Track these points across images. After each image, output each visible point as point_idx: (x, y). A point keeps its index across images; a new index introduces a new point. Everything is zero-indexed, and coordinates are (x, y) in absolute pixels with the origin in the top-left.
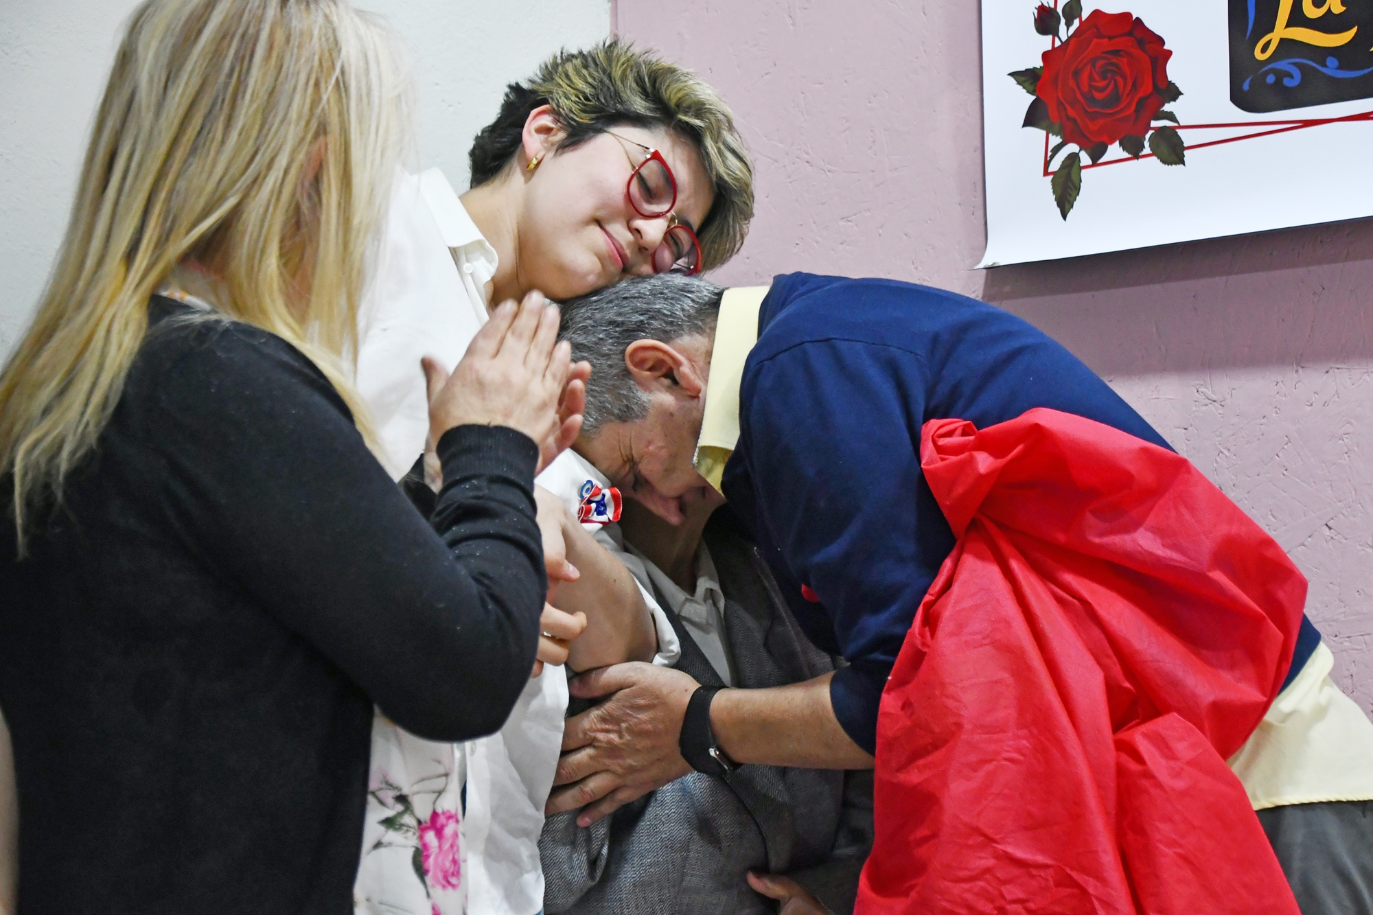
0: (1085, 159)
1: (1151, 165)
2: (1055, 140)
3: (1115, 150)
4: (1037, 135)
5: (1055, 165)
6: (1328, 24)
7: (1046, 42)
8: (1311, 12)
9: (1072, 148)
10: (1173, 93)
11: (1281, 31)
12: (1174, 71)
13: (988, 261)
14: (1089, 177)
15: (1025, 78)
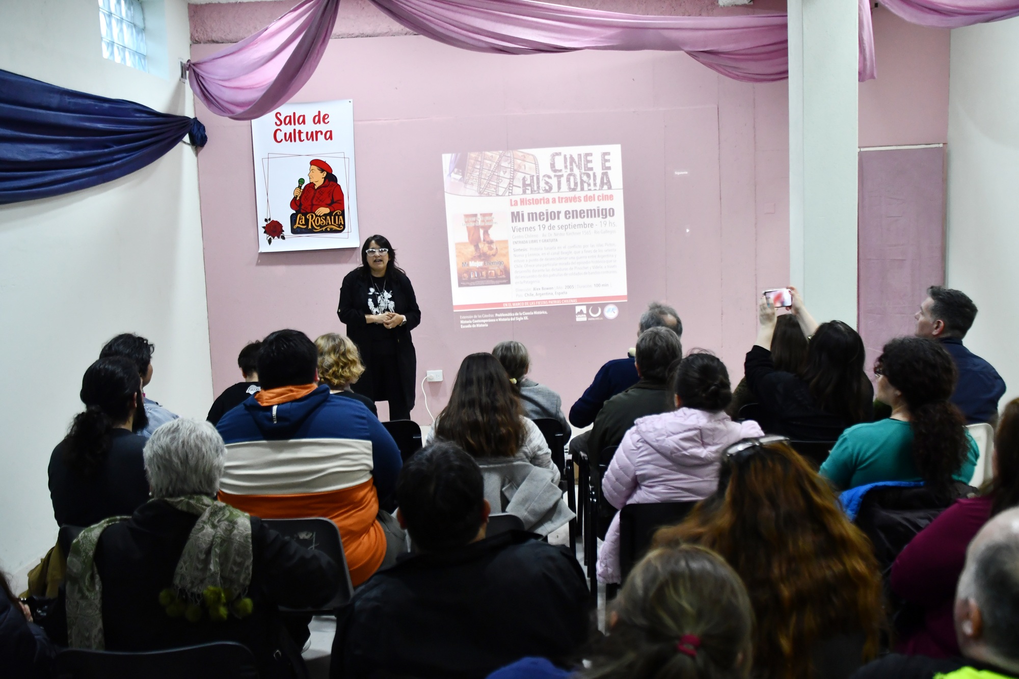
0: (272, 238)
1: (281, 239)
2: (268, 236)
3: (276, 237)
4: (266, 235)
5: (268, 239)
6: (303, 225)
7: (266, 223)
8: (301, 223)
9: (270, 237)
10: (283, 231)
11: (297, 225)
12: (283, 229)
13: (259, 252)
14: (273, 241)
15: (264, 227)
